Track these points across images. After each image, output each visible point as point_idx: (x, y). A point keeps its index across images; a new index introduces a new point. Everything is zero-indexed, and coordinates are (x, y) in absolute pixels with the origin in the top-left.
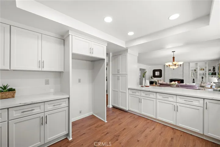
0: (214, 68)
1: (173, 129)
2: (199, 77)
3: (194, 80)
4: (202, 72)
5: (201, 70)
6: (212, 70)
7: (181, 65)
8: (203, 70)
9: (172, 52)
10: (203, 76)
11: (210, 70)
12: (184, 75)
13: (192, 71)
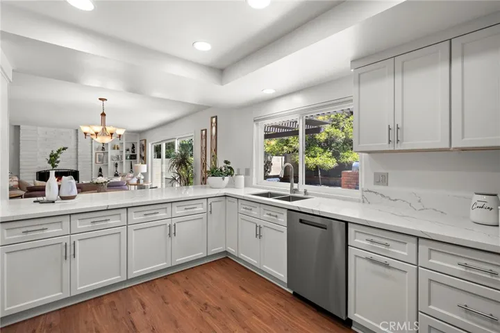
0: (133, 147)
1: (167, 278)
2: (111, 164)
3: (100, 170)
4: (115, 153)
5: (114, 148)
6: (130, 150)
7: (120, 136)
8: (118, 149)
9: (100, 99)
10: (118, 162)
11: (128, 150)
12: (79, 160)
13: (98, 149)
